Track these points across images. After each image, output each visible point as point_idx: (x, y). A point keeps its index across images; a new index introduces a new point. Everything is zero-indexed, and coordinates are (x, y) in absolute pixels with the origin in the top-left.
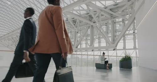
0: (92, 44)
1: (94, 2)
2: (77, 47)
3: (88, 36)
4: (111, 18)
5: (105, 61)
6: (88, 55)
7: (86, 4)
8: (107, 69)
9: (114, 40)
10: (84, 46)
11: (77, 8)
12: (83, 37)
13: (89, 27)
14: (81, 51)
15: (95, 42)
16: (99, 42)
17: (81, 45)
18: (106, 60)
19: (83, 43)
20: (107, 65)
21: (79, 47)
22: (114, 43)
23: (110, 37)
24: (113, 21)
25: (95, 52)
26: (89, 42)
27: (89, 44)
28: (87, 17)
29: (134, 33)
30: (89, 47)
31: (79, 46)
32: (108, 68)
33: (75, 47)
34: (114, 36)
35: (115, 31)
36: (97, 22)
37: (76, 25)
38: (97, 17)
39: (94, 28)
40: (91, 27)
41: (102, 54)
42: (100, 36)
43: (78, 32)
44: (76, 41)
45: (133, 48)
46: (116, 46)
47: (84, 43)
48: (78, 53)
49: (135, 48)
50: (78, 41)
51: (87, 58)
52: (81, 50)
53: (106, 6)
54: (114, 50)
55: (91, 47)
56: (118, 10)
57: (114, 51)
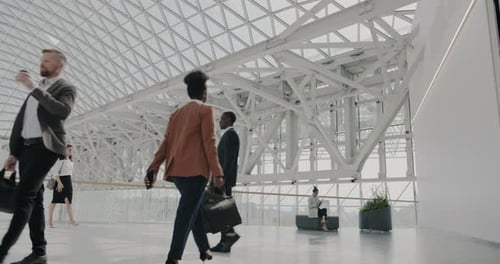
0: (292, 164)
1: (297, 51)
2: (248, 173)
3: (280, 139)
4: (346, 91)
5: (319, 210)
6: (279, 194)
7: (273, 56)
8: (323, 230)
9: (352, 154)
10: (269, 169)
11: (250, 64)
12: (268, 143)
13: (283, 115)
14: (259, 184)
15: (301, 157)
16: (313, 159)
17: (262, 167)
18: (321, 208)
19: (266, 158)
20: (323, 221)
21: (254, 172)
22: (351, 162)
23: (342, 143)
24: (351, 99)
25: (300, 186)
26: (283, 157)
27: (284, 164)
28: (278, 86)
29: (407, 132)
30: (282, 171)
31: (256, 167)
32: (325, 227)
33: (244, 171)
34: (353, 143)
35: (356, 127)
36: (302, 101)
37: (246, 107)
38: (307, 85)
39: (297, 117)
40: (288, 116)
41: (311, 193)
42: (315, 140)
43: (251, 130)
44: (247, 153)
45: (404, 175)
46: (359, 170)
47: (268, 158)
48: (252, 189)
49: (410, 176)
50: (251, 153)
51: (279, 205)
52: (261, 180)
53: (332, 55)
54: (353, 181)
55: (288, 171)
56: (365, 69)
57: (354, 184)
